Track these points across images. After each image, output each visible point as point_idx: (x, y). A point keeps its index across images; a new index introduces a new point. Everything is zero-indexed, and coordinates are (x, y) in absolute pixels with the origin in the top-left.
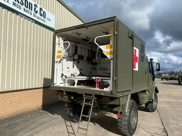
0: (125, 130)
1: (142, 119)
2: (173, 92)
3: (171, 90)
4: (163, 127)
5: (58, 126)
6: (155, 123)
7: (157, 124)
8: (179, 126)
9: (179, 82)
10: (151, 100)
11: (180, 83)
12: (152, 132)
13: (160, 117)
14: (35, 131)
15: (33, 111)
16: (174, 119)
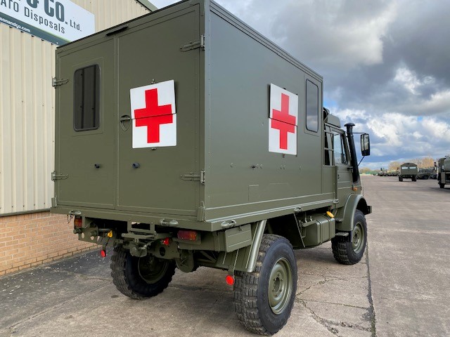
0: (251, 321)
1: (320, 283)
2: (420, 210)
3: (415, 204)
4: (368, 306)
5: (85, 310)
6: (349, 294)
7: (355, 296)
8: (412, 301)
9: (440, 183)
10: (346, 234)
11: (442, 186)
12: (334, 320)
13: (369, 277)
14: (15, 327)
15: (35, 271)
16: (402, 283)
